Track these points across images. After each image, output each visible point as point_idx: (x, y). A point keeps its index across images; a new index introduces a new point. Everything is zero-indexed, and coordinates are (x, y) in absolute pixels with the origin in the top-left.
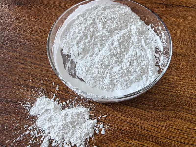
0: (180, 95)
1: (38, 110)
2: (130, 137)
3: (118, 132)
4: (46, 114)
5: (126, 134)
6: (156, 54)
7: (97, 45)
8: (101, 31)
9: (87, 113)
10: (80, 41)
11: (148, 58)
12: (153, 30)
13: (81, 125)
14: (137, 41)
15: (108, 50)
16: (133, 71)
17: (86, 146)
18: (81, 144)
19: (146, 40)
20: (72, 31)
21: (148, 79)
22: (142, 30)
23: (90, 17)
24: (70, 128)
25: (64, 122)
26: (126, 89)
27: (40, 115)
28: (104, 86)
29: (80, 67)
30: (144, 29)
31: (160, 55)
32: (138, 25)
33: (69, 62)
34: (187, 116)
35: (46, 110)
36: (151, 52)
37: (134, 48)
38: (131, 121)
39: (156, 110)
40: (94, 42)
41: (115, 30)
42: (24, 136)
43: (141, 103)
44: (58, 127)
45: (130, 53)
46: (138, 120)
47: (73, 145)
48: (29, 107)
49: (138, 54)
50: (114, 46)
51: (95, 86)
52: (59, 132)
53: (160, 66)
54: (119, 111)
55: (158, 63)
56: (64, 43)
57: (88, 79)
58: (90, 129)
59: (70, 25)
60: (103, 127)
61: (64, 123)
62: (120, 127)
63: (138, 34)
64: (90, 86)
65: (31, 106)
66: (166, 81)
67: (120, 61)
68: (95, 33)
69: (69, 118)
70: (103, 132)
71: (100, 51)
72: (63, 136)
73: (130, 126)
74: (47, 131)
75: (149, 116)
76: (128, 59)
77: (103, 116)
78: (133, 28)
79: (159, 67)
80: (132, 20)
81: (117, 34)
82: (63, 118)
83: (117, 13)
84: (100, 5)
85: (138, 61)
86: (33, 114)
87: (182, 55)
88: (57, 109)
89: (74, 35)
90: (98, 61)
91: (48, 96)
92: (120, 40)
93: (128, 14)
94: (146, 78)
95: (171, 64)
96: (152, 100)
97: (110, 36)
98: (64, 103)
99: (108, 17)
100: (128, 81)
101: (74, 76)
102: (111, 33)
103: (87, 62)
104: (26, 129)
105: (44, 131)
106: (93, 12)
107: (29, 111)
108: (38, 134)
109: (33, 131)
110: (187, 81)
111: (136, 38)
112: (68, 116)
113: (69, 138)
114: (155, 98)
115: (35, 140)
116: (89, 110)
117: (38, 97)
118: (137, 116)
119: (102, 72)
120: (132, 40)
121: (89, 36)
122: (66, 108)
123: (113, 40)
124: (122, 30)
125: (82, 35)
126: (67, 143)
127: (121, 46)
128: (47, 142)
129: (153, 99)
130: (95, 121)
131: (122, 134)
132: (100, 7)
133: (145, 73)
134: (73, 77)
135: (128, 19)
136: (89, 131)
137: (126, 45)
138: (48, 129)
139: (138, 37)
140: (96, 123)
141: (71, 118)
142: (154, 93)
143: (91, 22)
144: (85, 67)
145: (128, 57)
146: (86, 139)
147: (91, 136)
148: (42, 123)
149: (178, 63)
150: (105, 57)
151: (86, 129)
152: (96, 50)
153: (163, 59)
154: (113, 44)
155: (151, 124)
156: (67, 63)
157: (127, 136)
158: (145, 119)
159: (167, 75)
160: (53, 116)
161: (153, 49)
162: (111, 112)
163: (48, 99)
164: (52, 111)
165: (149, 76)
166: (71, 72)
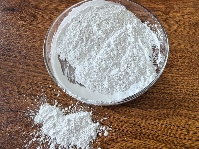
0: (179, 93)
1: (42, 118)
2: (132, 137)
3: (120, 133)
4: (50, 121)
5: (128, 135)
6: (154, 52)
7: (94, 48)
8: (96, 33)
9: (89, 117)
10: (77, 46)
11: (145, 58)
12: (149, 27)
13: (84, 129)
14: (133, 41)
15: (105, 52)
16: (131, 73)
17: (91, 148)
18: (86, 147)
19: (143, 39)
20: (68, 35)
21: (146, 79)
22: (138, 28)
23: (85, 19)
24: (74, 132)
25: (68, 127)
26: (126, 91)
27: (45, 122)
28: (104, 89)
29: (78, 73)
30: (140, 27)
31: (158, 54)
32: (134, 23)
33: (68, 68)
34: (186, 112)
35: (50, 117)
36: (148, 51)
37: (131, 48)
38: (132, 122)
39: (156, 109)
40: (90, 46)
41: (111, 31)
42: (32, 143)
43: (141, 103)
44: (63, 133)
45: (127, 54)
46: (139, 120)
47: (78, 148)
48: (33, 115)
49: (136, 54)
50: (111, 48)
51: (95, 90)
52: (64, 137)
53: (158, 64)
54: (119, 112)
55: (156, 62)
56: (61, 49)
57: (87, 84)
58: (93, 132)
59: (65, 30)
60: (106, 129)
61: (68, 129)
62: (122, 128)
63: (134, 33)
64: (90, 90)
65: (35, 114)
66: (165, 80)
67: (117, 64)
68: (91, 36)
69: (72, 124)
70: (106, 134)
71: (97, 54)
72: (68, 140)
73: (131, 127)
74: (53, 137)
75: (149, 116)
76: (126, 60)
77: (104, 119)
78: (129, 28)
79: (157, 66)
80: (127, 18)
81: (113, 35)
82: (67, 123)
83: (111, 12)
84: (93, 6)
85: (136, 61)
86: (37, 121)
87: (179, 51)
88: (60, 116)
89: (70, 40)
90: (96, 65)
91: (50, 103)
92: (116, 42)
93: (122, 13)
94: (145, 78)
95: (169, 61)
96: (151, 100)
97: (106, 38)
98: (66, 109)
99: (103, 18)
100: (127, 83)
101: (73, 81)
102: (107, 34)
103: (85, 67)
104: (32, 137)
105: (50, 136)
106: (86, 14)
107: (34, 119)
108: (44, 141)
109: (39, 137)
110: (186, 78)
111: (132, 37)
112: (71, 121)
113: (74, 142)
114: (155, 98)
115: (42, 146)
116: (91, 114)
117: (40, 105)
118: (138, 116)
119: (100, 76)
120: (128, 40)
121: (85, 39)
122: (69, 114)
123: (109, 42)
124: (118, 30)
125: (78, 39)
126: (72, 147)
127: (117, 47)
128: (54, 147)
129: (152, 98)
130: (98, 124)
131: (124, 135)
132: (94, 7)
133: (143, 74)
134: (72, 83)
135: (123, 18)
136: (93, 134)
137: (123, 45)
138: (53, 135)
139: (134, 37)
140: (99, 126)
141: (75, 123)
142: (153, 92)
143: (86, 24)
144: (83, 71)
145: (125, 58)
146: (91, 142)
147: (94, 138)
148: (48, 130)
149: (176, 60)
150: (102, 60)
151: (90, 132)
152: (93, 53)
153: (161, 58)
154: (109, 46)
155: (151, 123)
156: (65, 69)
157: (129, 136)
158: (145, 119)
159: (165, 73)
160: (57, 122)
161: (150, 48)
162: (112, 114)
163: (50, 106)
164: (56, 117)
165: (147, 76)
166: (71, 78)
